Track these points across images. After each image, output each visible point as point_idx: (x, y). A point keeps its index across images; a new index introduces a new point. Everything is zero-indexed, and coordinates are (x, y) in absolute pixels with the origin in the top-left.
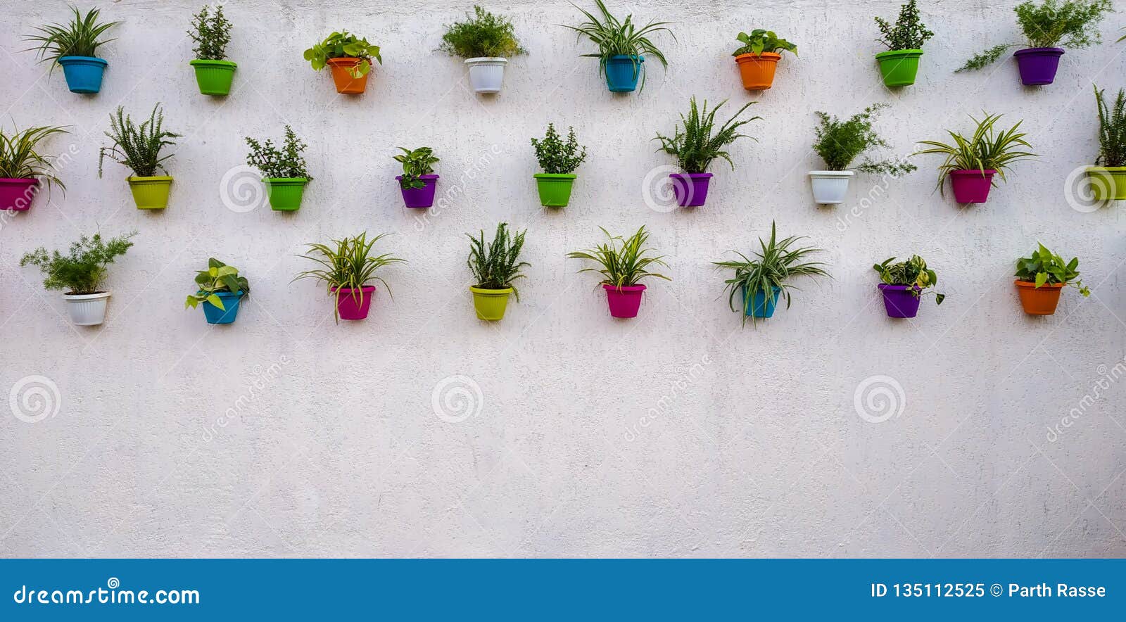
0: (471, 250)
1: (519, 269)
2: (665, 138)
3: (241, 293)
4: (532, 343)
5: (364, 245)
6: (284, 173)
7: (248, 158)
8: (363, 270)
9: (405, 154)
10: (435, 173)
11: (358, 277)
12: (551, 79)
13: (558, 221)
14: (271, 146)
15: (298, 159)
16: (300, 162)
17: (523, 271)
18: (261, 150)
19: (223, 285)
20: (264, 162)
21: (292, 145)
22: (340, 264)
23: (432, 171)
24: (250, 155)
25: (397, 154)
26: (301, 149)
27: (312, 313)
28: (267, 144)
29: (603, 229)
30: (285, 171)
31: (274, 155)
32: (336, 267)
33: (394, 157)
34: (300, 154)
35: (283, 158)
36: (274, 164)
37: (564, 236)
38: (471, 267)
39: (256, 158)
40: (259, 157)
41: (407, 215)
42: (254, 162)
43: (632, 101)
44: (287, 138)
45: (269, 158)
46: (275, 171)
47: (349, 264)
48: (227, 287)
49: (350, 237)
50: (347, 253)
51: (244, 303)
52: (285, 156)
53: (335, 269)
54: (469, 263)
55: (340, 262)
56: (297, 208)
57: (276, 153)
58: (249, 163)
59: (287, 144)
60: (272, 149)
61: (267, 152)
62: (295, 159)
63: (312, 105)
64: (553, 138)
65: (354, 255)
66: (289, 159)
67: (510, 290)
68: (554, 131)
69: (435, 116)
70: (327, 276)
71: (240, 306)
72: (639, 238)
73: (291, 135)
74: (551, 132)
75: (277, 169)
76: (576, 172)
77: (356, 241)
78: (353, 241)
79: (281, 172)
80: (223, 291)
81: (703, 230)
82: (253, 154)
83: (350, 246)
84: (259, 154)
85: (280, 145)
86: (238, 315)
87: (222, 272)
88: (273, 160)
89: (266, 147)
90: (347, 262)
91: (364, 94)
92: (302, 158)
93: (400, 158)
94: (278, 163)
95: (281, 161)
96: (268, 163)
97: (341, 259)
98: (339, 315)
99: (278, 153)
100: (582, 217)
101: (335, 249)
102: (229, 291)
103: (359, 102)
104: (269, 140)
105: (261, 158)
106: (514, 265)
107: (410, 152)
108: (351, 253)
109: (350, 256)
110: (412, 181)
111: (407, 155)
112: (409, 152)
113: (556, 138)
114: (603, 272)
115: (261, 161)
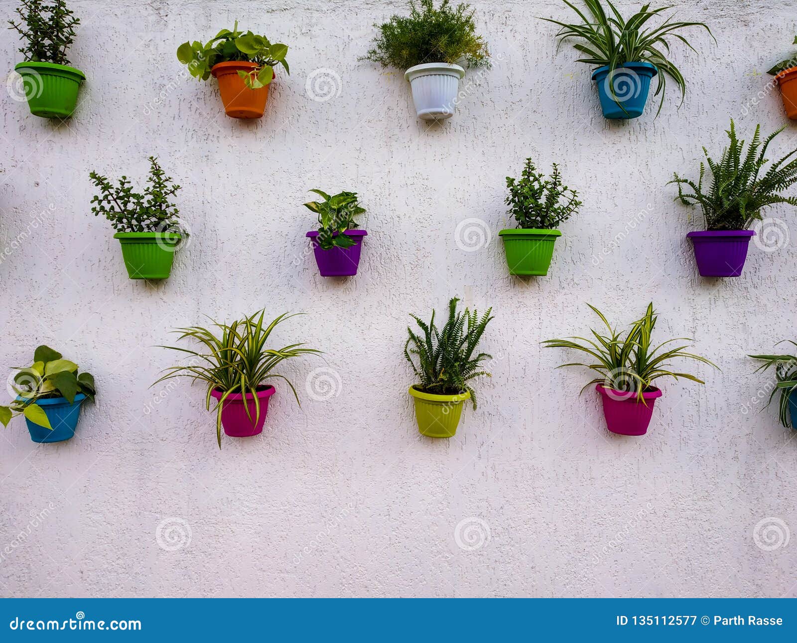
0: (407, 336)
1: (479, 363)
2: (686, 181)
3: (81, 397)
4: (493, 468)
5: (261, 329)
6: (148, 226)
7: (92, 202)
8: (259, 366)
9: (322, 200)
10: (360, 228)
11: (250, 376)
12: (521, 101)
13: (529, 296)
14: (126, 186)
15: (168, 206)
16: (170, 210)
17: (484, 366)
18: (112, 191)
19: (53, 388)
20: (117, 209)
21: (160, 185)
22: (226, 359)
23: (356, 225)
24: (96, 198)
25: (308, 201)
26: (173, 192)
27: (185, 423)
28: (122, 184)
29: (594, 309)
30: (147, 222)
31: (132, 199)
32: (220, 362)
33: (306, 205)
34: (170, 199)
35: (146, 205)
36: (133, 212)
37: (537, 318)
38: (409, 360)
39: (104, 203)
40: (109, 202)
41: (319, 286)
42: (102, 208)
43: (632, 133)
44: (151, 175)
45: (125, 204)
46: (134, 222)
47: (238, 358)
48: (57, 390)
49: (240, 318)
50: (237, 341)
51: (88, 408)
52: (149, 202)
53: (219, 366)
54: (406, 351)
55: (227, 355)
56: (167, 276)
57: (134, 196)
58: (94, 209)
59: (152, 184)
60: (129, 189)
61: (122, 194)
62: (164, 206)
63: (190, 134)
64: (531, 178)
65: (246, 344)
66: (154, 206)
67: (465, 396)
68: (533, 169)
69: (360, 150)
70: (206, 373)
71: (83, 413)
72: (649, 320)
73: (157, 172)
74: (528, 172)
75: (136, 219)
76: (562, 228)
77: (248, 323)
78: (245, 323)
79: (143, 224)
80: (54, 396)
81: (731, 309)
82: (101, 198)
83: (241, 331)
84: (110, 198)
85: (141, 185)
86: (79, 425)
87: (53, 367)
88: (130, 206)
89: (119, 186)
90: (236, 354)
91: (263, 118)
92: (174, 205)
93: (314, 206)
94: (138, 210)
95: (142, 208)
96: (123, 212)
97: (227, 351)
98: (223, 430)
99: (137, 197)
100: (564, 291)
101: (219, 335)
102: (61, 396)
103: (255, 130)
104: (124, 178)
105: (113, 203)
106: (471, 359)
107: (329, 196)
108: (243, 341)
109: (240, 347)
110: (334, 237)
111: (325, 201)
112: (328, 198)
113: (536, 179)
114: (594, 367)
115: (112, 208)
